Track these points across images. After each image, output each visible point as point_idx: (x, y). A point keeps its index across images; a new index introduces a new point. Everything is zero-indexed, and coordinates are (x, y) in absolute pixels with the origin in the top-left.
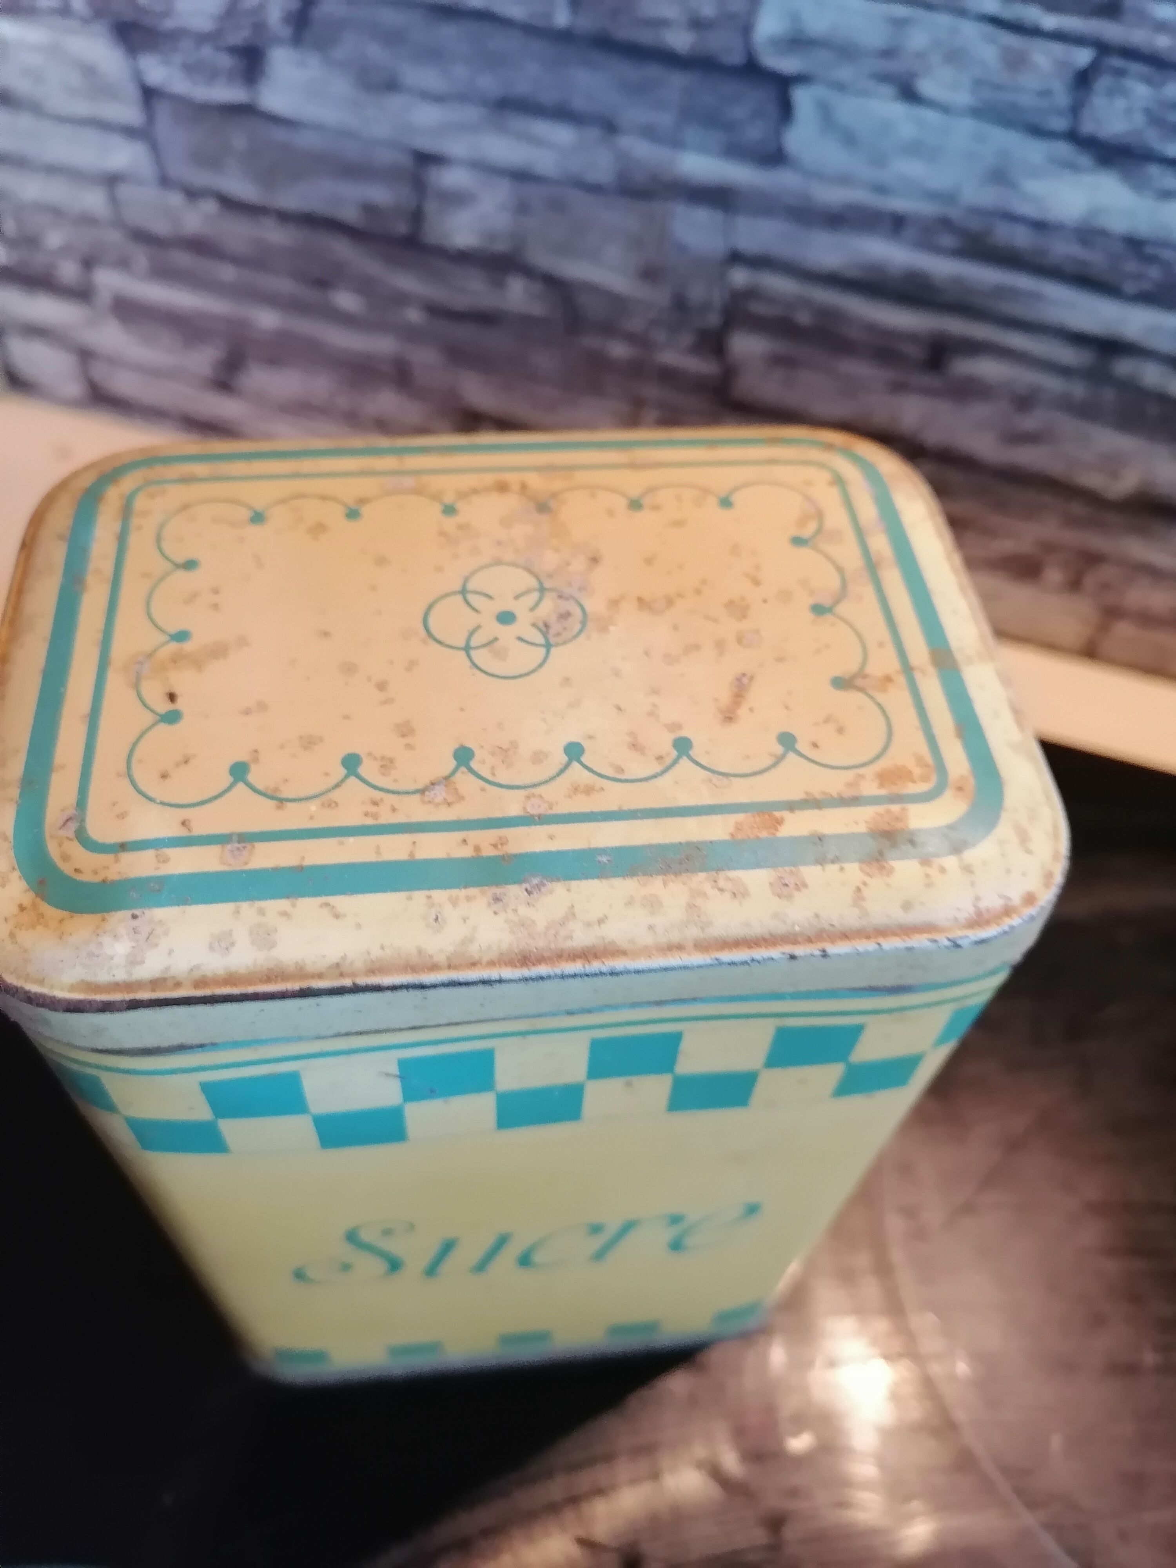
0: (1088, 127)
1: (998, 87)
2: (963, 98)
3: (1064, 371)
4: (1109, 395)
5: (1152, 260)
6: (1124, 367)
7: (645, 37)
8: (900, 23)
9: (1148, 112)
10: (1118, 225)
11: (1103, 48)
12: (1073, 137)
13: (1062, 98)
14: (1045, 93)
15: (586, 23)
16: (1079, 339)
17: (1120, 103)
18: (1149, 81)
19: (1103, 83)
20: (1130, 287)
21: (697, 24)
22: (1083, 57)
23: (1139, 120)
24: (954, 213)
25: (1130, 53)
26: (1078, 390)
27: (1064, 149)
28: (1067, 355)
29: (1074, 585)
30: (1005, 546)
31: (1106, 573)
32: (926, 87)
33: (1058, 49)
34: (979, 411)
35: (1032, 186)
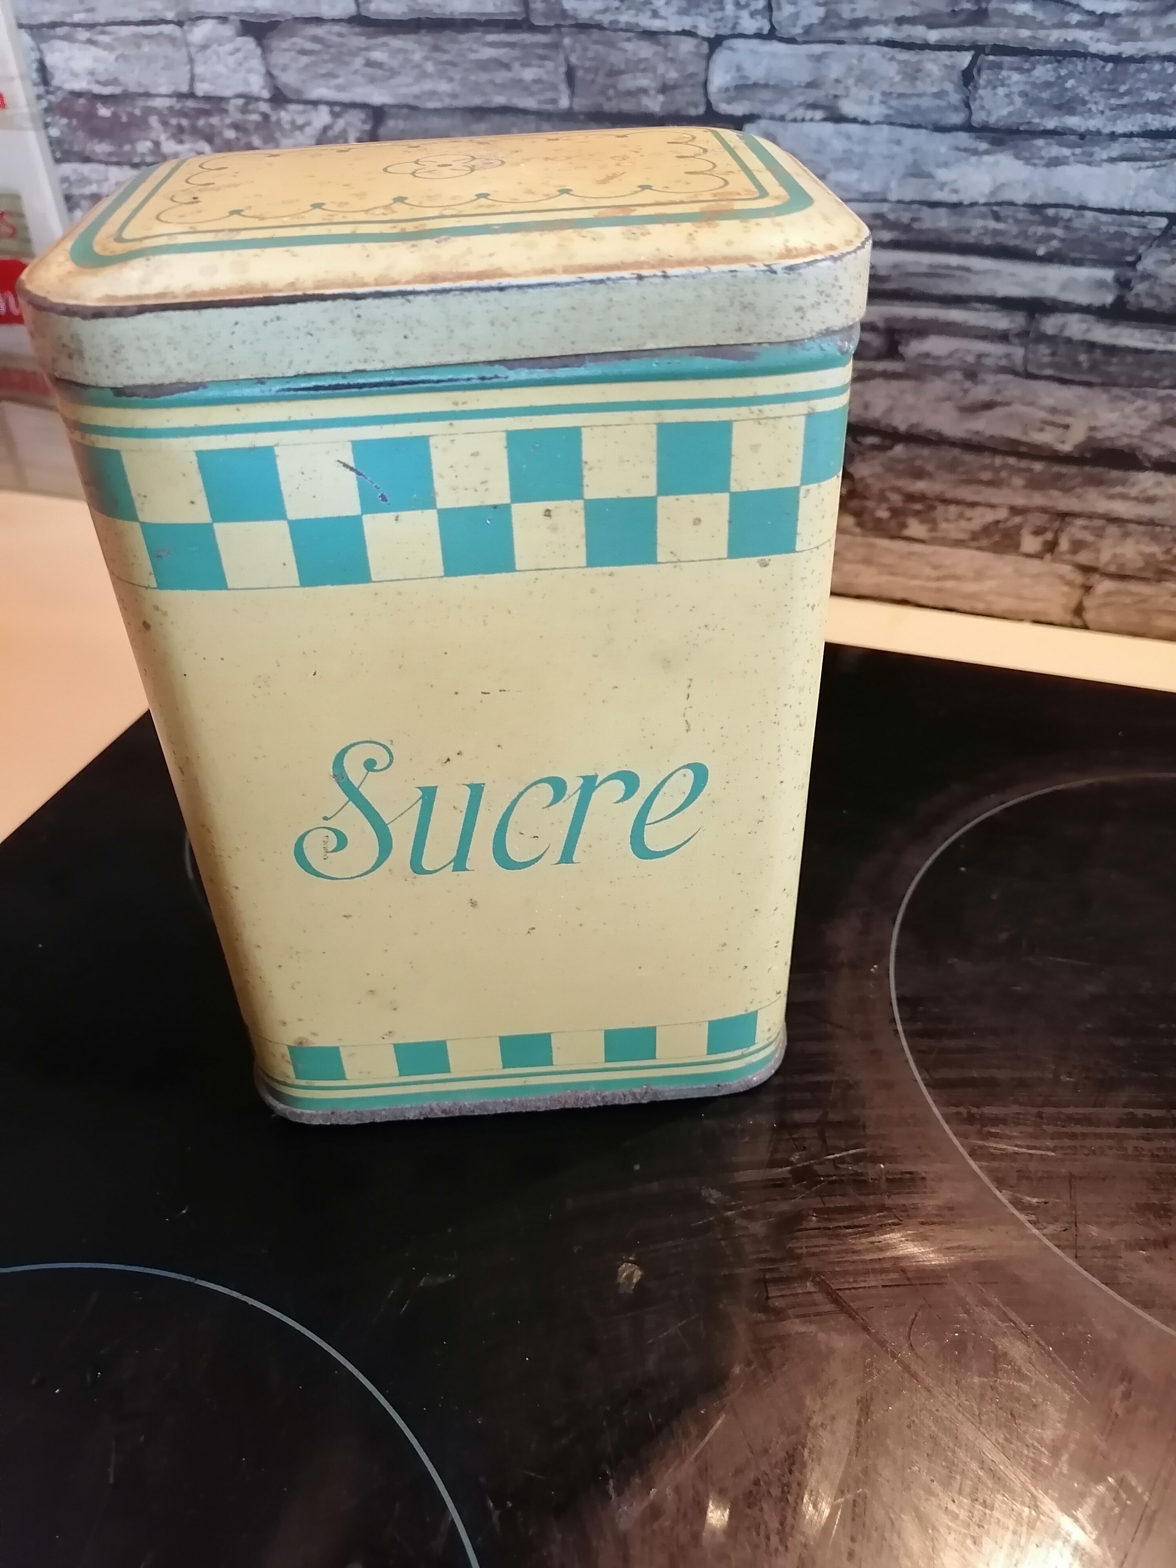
0: (979, 117)
1: (901, 96)
2: (876, 111)
3: (1003, 337)
4: (1044, 350)
5: (1053, 222)
6: (1050, 324)
7: (628, 106)
8: (818, 58)
9: (1023, 94)
10: (1021, 197)
11: (978, 49)
12: (967, 127)
13: (955, 98)
14: (940, 95)
15: (582, 103)
16: (1007, 304)
17: (1001, 91)
18: (1019, 70)
19: (983, 78)
20: (1041, 251)
21: (665, 89)
22: (965, 59)
23: (1019, 101)
24: (884, 208)
25: (1000, 49)
26: (1018, 353)
27: (964, 139)
28: (1001, 321)
29: (1051, 547)
30: (982, 517)
31: (1076, 530)
32: (847, 107)
33: (943, 55)
34: (937, 386)
35: (943, 174)
